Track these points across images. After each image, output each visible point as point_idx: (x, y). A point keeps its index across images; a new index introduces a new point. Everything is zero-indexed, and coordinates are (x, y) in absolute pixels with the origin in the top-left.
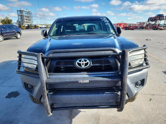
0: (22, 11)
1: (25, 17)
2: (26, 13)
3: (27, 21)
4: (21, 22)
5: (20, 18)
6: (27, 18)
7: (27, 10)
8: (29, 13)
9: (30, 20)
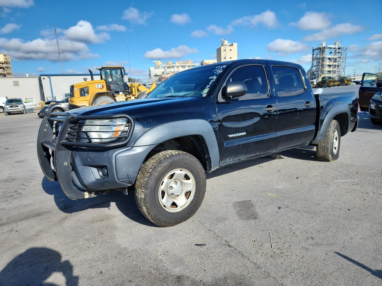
0: (324, 48)
1: (328, 61)
2: (331, 53)
3: (331, 69)
4: (315, 73)
5: (315, 64)
6: (331, 64)
7: (335, 44)
8: (340, 51)
9: (338, 66)
